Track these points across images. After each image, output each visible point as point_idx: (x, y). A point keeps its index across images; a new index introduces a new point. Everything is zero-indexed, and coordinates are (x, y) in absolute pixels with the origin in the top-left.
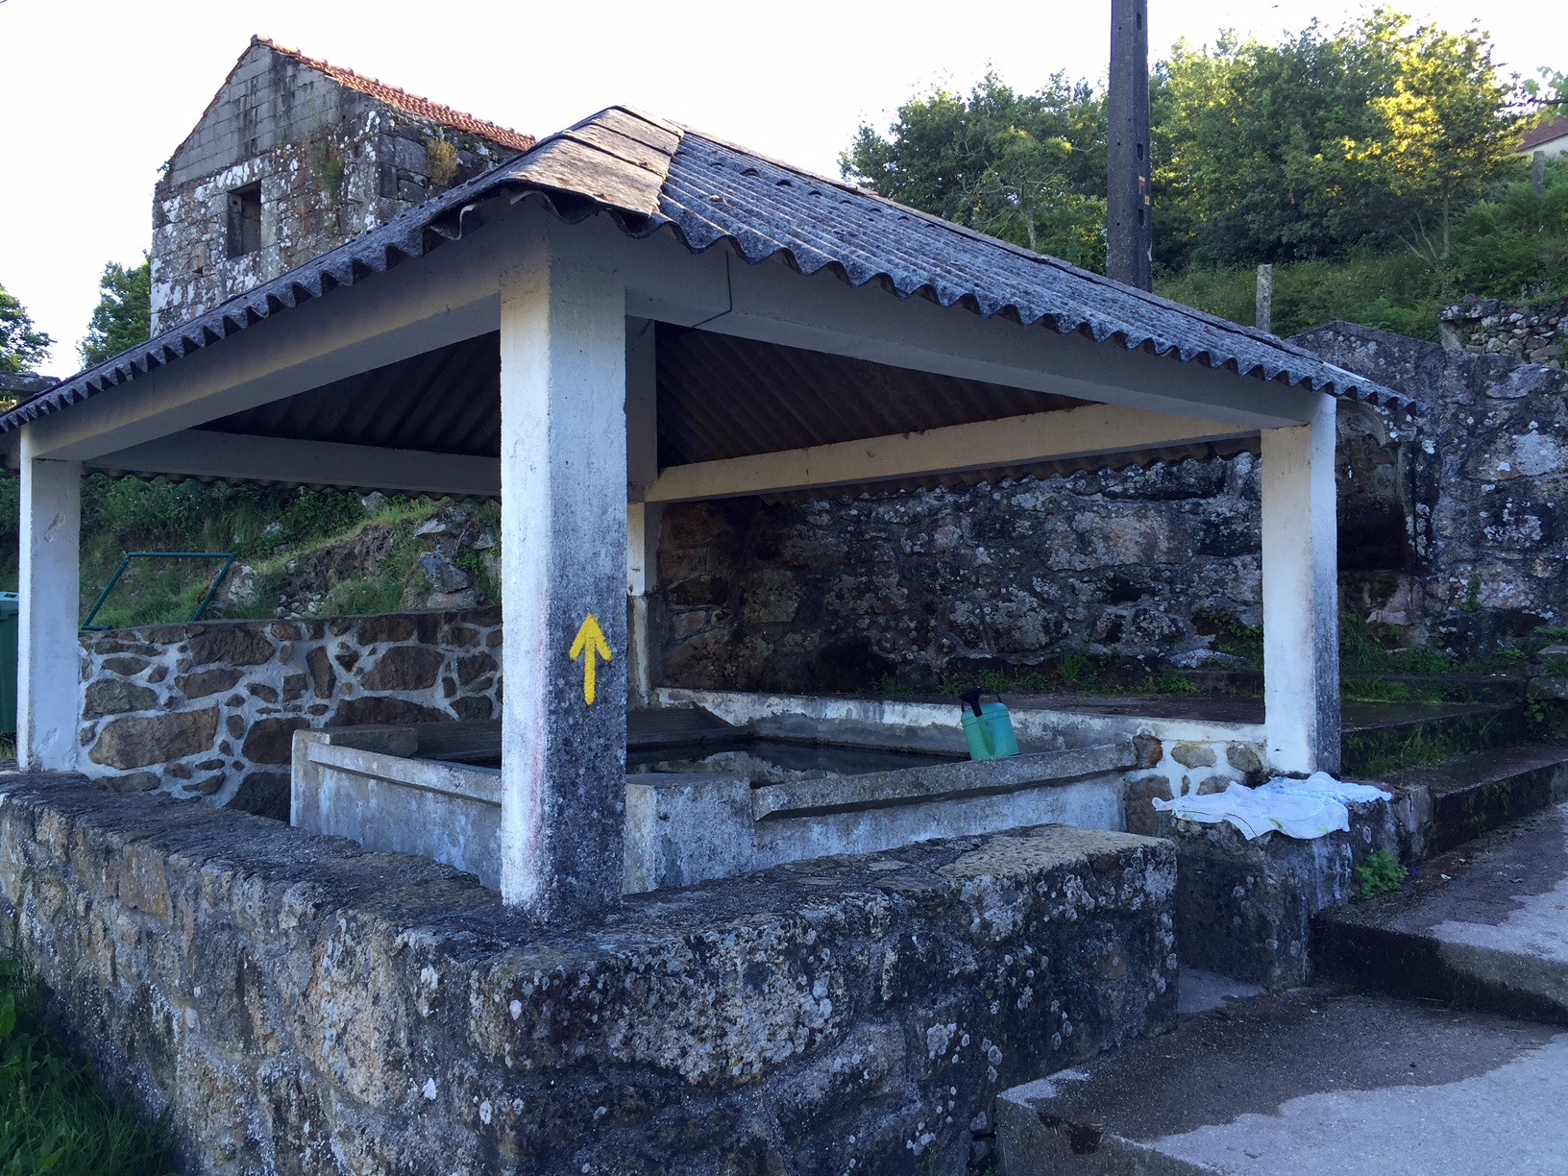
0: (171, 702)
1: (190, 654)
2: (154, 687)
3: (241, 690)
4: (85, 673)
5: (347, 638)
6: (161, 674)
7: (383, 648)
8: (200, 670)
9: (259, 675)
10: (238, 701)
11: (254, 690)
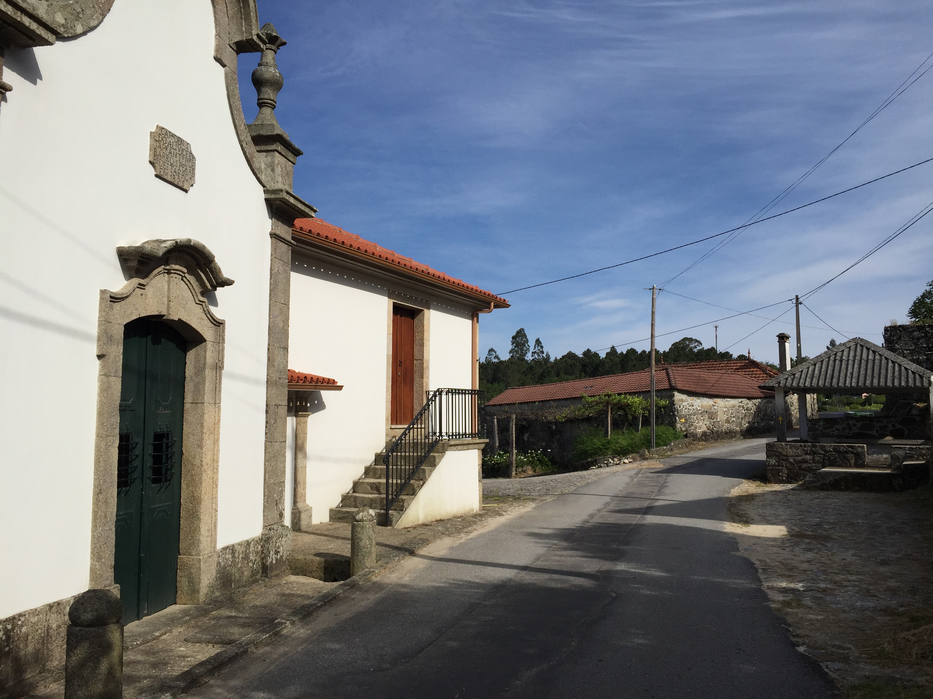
0: (821, 430)
1: (824, 423)
2: (819, 428)
3: (834, 429)
4: (808, 425)
5: (854, 421)
6: (819, 426)
7: (861, 423)
8: (826, 425)
9: (837, 427)
10: (833, 431)
11: (836, 429)
